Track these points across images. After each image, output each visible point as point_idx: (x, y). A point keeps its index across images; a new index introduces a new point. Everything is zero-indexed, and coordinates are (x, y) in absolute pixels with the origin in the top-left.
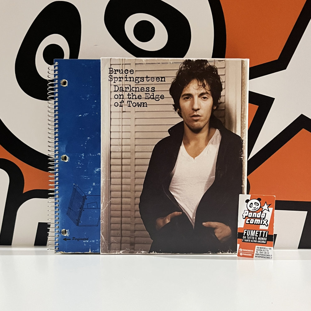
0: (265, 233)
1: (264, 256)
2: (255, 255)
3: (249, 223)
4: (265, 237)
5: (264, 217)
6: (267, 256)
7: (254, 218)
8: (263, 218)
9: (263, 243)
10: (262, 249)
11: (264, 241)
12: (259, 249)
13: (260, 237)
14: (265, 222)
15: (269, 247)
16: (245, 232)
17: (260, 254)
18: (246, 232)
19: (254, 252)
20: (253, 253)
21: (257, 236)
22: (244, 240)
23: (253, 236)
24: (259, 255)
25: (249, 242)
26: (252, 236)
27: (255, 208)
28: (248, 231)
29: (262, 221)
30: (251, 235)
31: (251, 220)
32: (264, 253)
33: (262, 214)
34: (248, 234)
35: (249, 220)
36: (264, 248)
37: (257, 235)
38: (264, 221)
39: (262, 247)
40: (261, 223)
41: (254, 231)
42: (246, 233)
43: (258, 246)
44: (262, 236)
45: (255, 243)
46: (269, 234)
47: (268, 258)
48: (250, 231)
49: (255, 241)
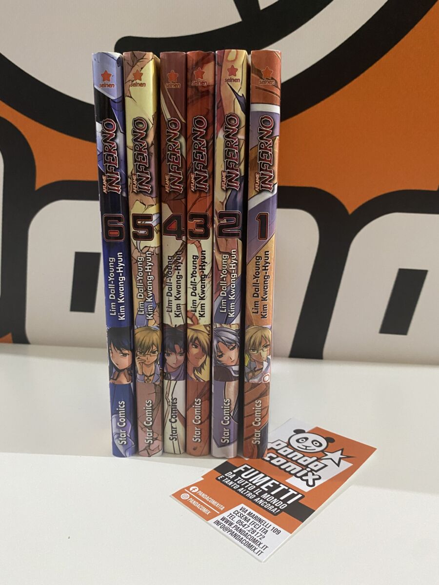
0: (293, 496)
1: (242, 536)
2: (219, 518)
3: (269, 462)
4: (285, 501)
5: (316, 469)
6: (250, 542)
7: (289, 460)
8: (312, 470)
9: (266, 509)
10: (252, 520)
11: (275, 507)
12: (245, 514)
13: (271, 495)
14: (310, 478)
15: (277, 527)
16: (242, 468)
17: (236, 524)
18: (247, 470)
19: (222, 512)
20: (219, 513)
21: (266, 490)
22: (223, 478)
23: (254, 484)
24: (231, 524)
25: (232, 488)
26: (250, 482)
27: (306, 447)
28: (253, 470)
29: (305, 472)
30: (250, 480)
31: (279, 459)
32: (249, 529)
33: (316, 463)
34: (246, 476)
35: (275, 456)
36: (260, 520)
37: (268, 487)
38: (310, 474)
39: (257, 514)
40: (298, 475)
41: (267, 478)
42: (243, 470)
43: (247, 508)
44: (277, 496)
45: (248, 498)
46: (299, 501)
47: (250, 546)
48: (257, 472)
49: (250, 495)
